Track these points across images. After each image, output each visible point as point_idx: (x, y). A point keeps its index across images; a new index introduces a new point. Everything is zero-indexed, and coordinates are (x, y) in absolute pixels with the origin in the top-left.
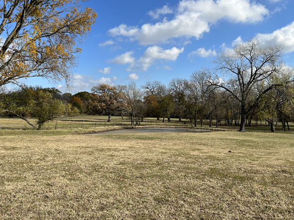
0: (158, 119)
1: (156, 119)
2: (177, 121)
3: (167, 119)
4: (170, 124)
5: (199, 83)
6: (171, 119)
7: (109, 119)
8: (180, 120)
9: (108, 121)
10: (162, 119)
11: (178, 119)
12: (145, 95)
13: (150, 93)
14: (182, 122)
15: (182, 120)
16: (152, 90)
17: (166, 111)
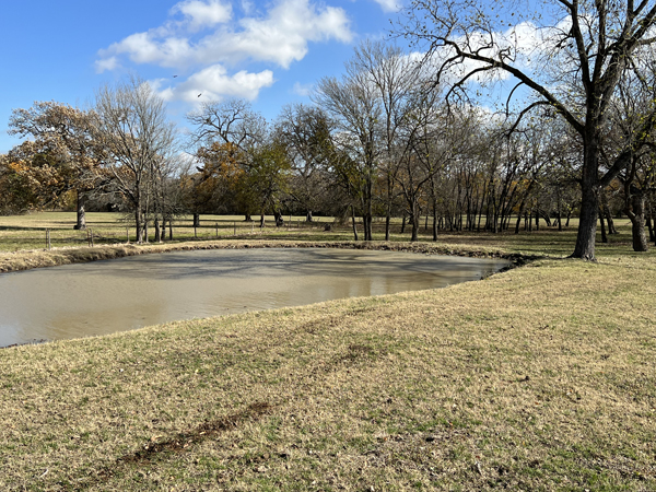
0: (248, 219)
1: (244, 218)
2: (303, 223)
3: (272, 218)
4: (281, 231)
5: (379, 85)
6: (284, 218)
7: (79, 222)
8: (309, 218)
9: (76, 228)
10: (259, 218)
11: (304, 218)
12: (203, 145)
13: (218, 139)
14: (316, 224)
15: (315, 219)
16: (224, 128)
17: (269, 192)
